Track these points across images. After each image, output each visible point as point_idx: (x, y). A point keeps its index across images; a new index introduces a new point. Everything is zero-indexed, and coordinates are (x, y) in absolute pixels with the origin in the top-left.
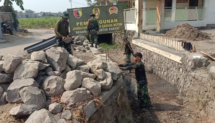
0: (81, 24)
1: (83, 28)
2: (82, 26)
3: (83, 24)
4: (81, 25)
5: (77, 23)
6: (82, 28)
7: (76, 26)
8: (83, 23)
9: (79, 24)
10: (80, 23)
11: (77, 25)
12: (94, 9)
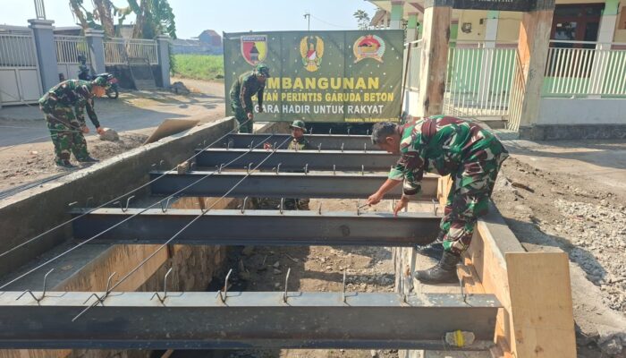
1: (267, 96)
12: (306, 38)
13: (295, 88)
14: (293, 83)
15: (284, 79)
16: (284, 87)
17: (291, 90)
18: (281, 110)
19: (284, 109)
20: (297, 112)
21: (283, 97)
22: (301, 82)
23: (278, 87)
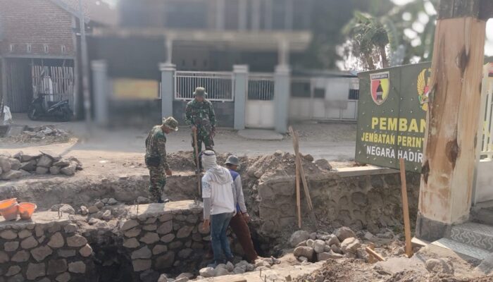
0: (382, 123)
1: (386, 138)
2: (383, 132)
3: (387, 126)
4: (381, 128)
5: (374, 119)
6: (382, 138)
7: (371, 131)
8: (387, 122)
9: (376, 123)
10: (379, 120)
11: (373, 127)
12: (424, 71)
13: (410, 130)
14: (408, 125)
15: (401, 120)
16: (401, 129)
17: (406, 134)
18: (396, 154)
19: (399, 154)
20: (410, 160)
21: (399, 141)
22: (416, 125)
23: (396, 129)
